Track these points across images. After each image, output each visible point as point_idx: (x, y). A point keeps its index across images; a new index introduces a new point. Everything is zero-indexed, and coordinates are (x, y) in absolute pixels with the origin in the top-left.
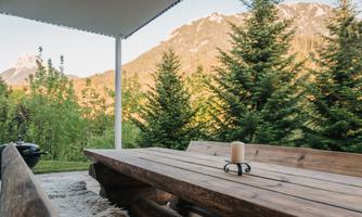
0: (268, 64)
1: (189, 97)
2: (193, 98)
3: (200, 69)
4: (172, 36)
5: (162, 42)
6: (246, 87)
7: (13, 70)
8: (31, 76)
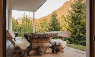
0: (81, 13)
1: (60, 23)
2: (61, 23)
3: (63, 16)
4: (63, 5)
5: (60, 7)
6: (75, 20)
7: (20, 18)
8: (22, 20)
